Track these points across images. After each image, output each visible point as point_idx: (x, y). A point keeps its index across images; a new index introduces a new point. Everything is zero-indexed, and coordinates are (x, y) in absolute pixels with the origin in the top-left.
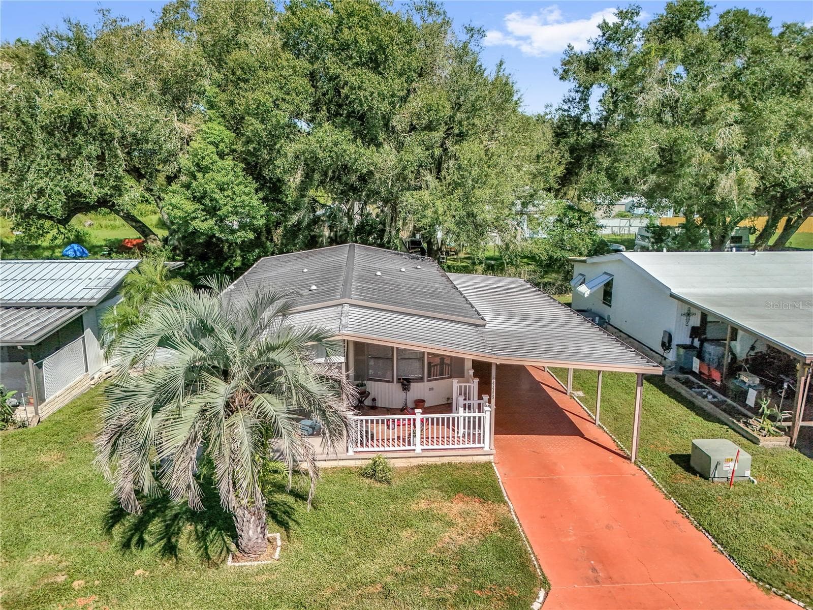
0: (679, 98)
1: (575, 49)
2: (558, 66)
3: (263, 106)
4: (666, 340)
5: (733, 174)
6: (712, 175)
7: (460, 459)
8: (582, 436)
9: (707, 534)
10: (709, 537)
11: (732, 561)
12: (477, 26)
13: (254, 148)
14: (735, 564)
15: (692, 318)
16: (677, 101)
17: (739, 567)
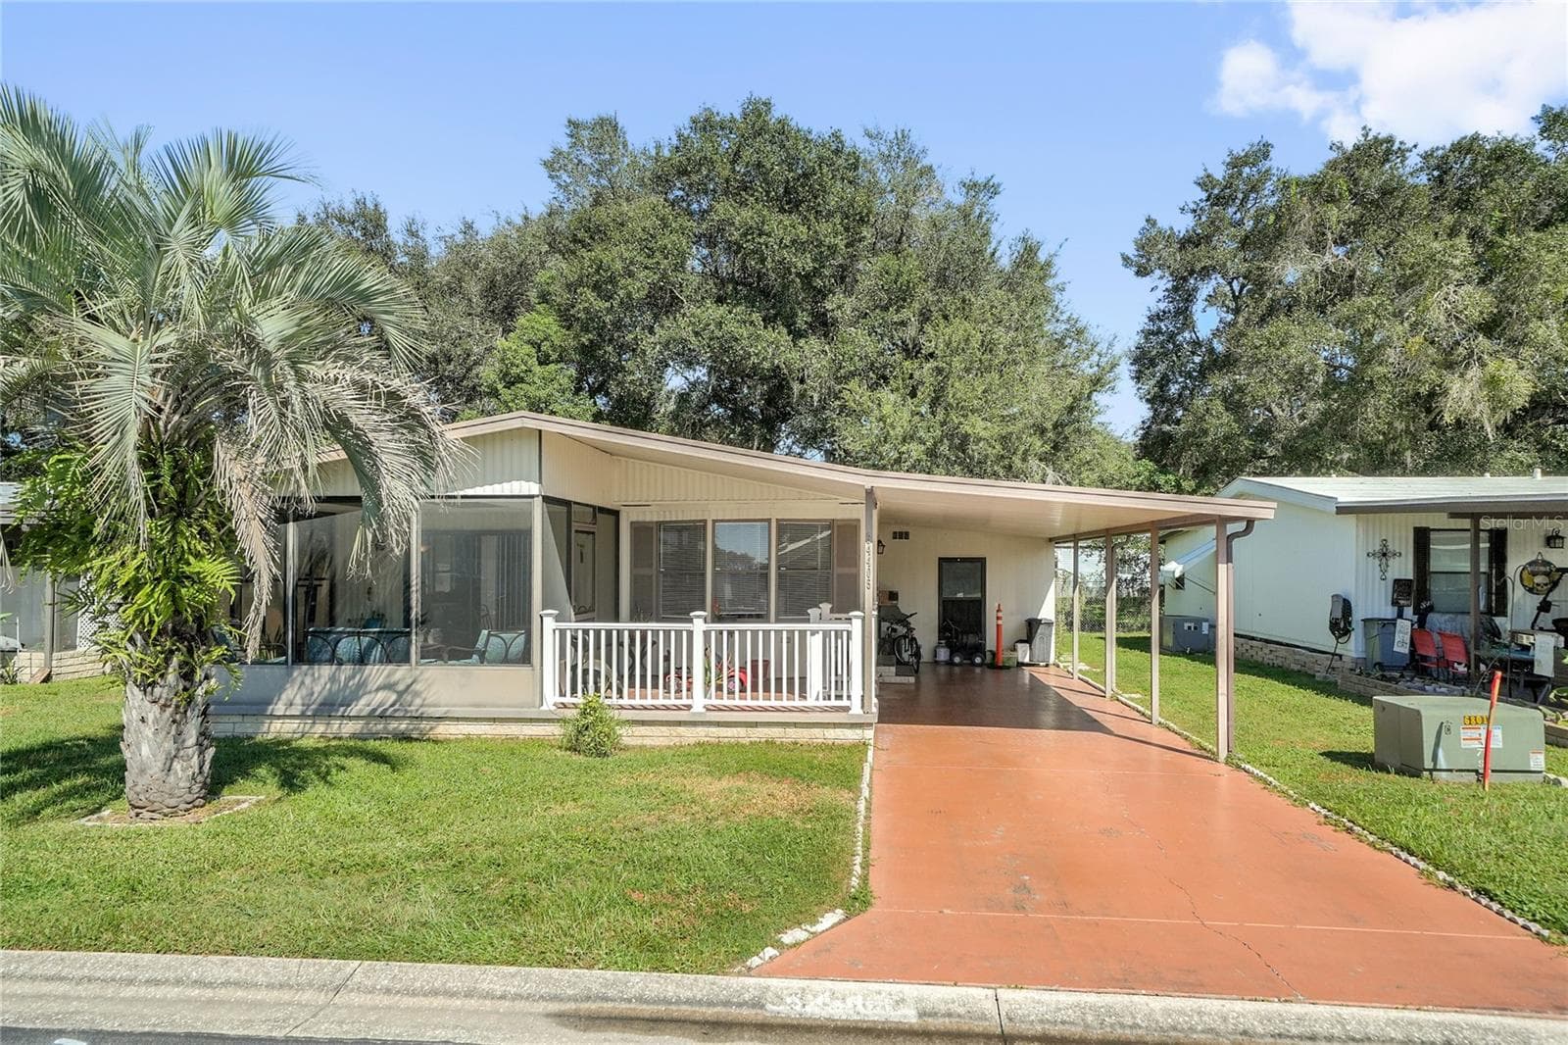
0: (1354, 271)
1: (1159, 225)
2: (1131, 251)
3: (605, 271)
4: (1339, 615)
5: (1474, 372)
6: (1431, 375)
7: (793, 734)
8: (1110, 733)
9: (1404, 855)
10: (1413, 860)
11: (1485, 901)
12: (981, 179)
13: (591, 341)
14: (1496, 906)
15: (1394, 563)
16: (1351, 277)
17: (1508, 913)
